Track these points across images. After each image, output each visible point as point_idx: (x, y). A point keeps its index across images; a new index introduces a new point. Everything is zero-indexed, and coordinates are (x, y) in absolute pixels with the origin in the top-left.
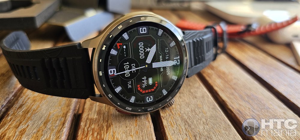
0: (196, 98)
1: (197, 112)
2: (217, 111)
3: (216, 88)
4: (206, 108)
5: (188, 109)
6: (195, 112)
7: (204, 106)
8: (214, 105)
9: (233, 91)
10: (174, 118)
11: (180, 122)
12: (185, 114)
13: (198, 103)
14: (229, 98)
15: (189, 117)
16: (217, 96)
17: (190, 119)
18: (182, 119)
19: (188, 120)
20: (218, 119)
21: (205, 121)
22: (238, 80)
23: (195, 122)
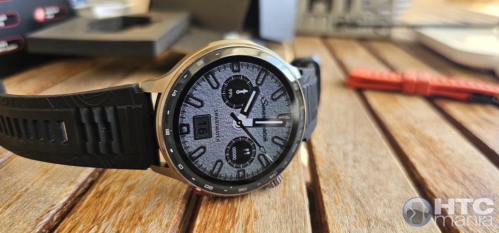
0: (378, 169)
1: (378, 189)
2: (409, 191)
3: (413, 160)
4: (392, 186)
5: (364, 184)
6: (374, 189)
7: (390, 182)
8: (406, 183)
9: (441, 166)
10: (340, 194)
11: (348, 199)
12: (359, 190)
13: (381, 177)
14: (433, 176)
15: (364, 195)
16: (414, 171)
17: (364, 197)
18: (353, 195)
19: (361, 199)
21: (387, 202)
22: (453, 151)
23: (372, 202)
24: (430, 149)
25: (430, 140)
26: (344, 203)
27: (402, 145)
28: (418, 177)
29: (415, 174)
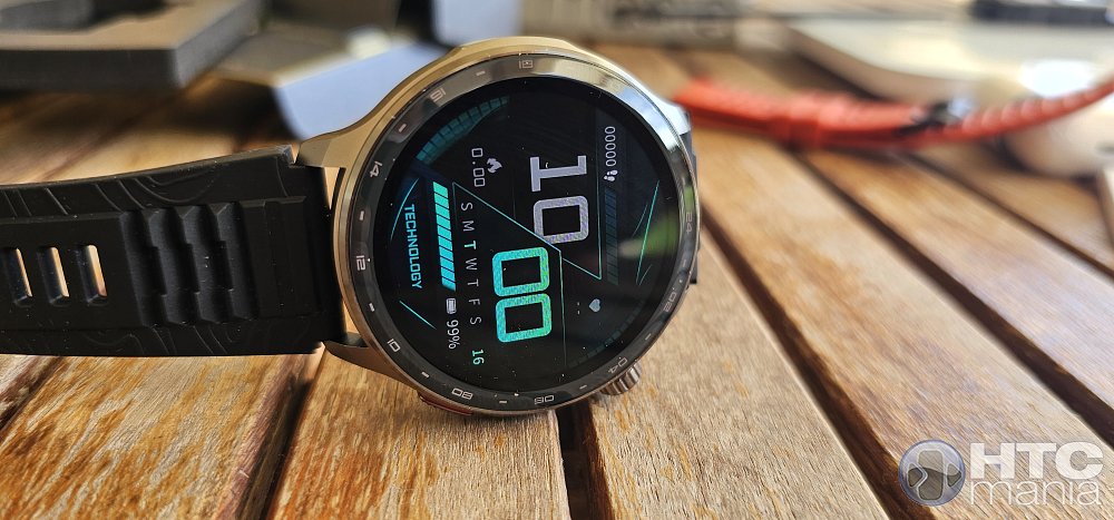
0: (718, 341)
1: (718, 388)
2: (789, 386)
3: (794, 314)
4: (749, 377)
5: (686, 377)
6: (710, 387)
7: (744, 368)
8: (780, 369)
9: (855, 326)
10: (633, 403)
11: (651, 415)
12: (674, 391)
13: (725, 358)
14: (839, 348)
15: (686, 403)
16: (797, 341)
17: (688, 408)
18: (662, 406)
19: (681, 412)
20: (787, 414)
21: (741, 417)
22: (879, 291)
23: (706, 419)
24: (830, 289)
25: (830, 267)
26: (641, 426)
27: (768, 282)
28: (807, 353)
29: (801, 346)
